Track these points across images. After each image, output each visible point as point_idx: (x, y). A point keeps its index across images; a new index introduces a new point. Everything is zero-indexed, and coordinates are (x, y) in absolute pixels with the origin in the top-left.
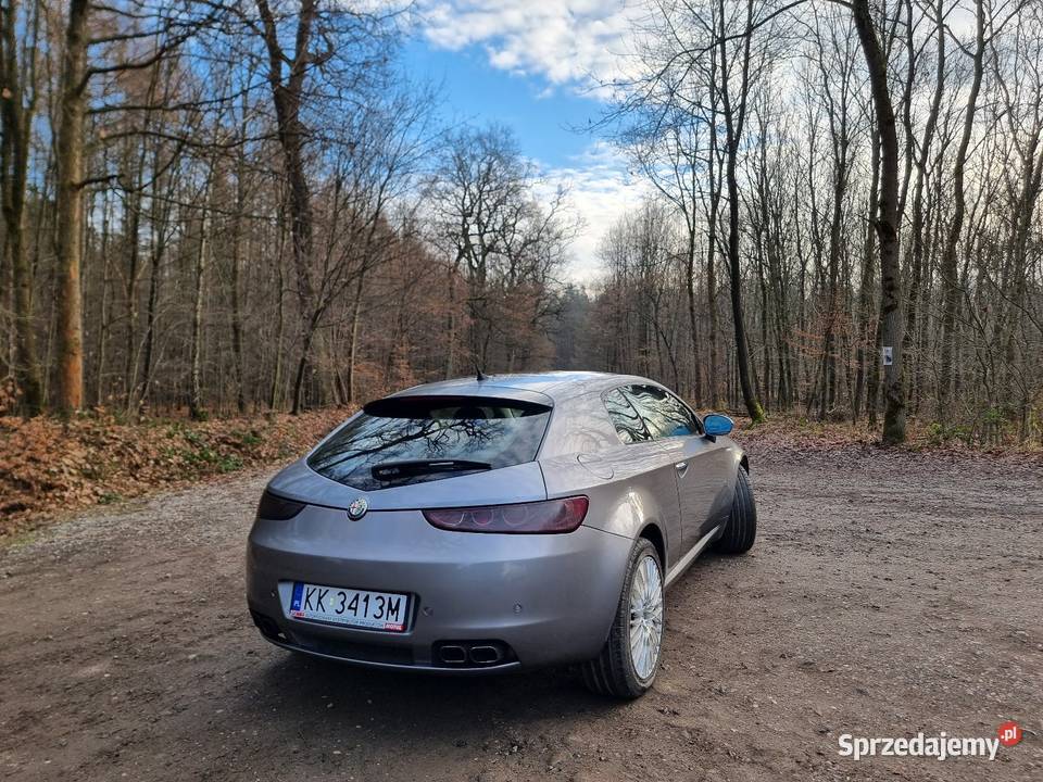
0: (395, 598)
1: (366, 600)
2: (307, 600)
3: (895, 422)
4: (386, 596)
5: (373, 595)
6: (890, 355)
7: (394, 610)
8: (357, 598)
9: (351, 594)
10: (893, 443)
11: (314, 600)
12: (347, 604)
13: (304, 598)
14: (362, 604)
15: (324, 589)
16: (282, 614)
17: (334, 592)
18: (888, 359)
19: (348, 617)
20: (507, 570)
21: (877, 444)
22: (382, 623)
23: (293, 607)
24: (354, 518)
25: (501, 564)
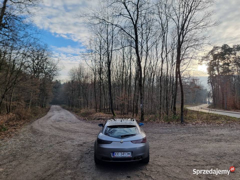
0: (129, 152)
1: (125, 153)
2: (116, 154)
3: (143, 117)
4: (128, 152)
5: (126, 153)
6: (142, 106)
7: (129, 154)
8: (124, 153)
9: (122, 153)
10: (143, 121)
11: (117, 154)
12: (122, 154)
13: (115, 154)
14: (124, 154)
15: (118, 153)
16: (111, 157)
17: (120, 153)
18: (141, 106)
19: (123, 156)
20: (137, 148)
21: (140, 121)
22: (128, 156)
23: (113, 156)
24: (122, 143)
25: (136, 148)
